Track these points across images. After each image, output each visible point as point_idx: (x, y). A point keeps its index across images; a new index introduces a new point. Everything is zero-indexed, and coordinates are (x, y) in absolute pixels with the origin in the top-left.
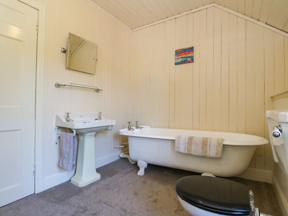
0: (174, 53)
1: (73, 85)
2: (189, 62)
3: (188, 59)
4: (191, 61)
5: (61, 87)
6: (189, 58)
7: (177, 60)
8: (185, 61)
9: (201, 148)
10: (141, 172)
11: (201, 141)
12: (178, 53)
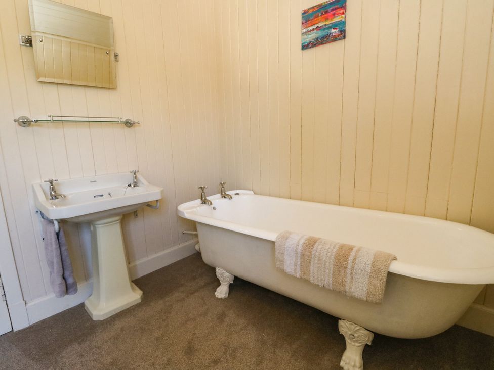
0: (299, 19)
1: (55, 119)
2: (335, 39)
3: (332, 31)
4: (339, 35)
5: (33, 125)
6: (334, 29)
7: (305, 37)
8: (324, 37)
9: (331, 272)
10: (222, 291)
11: (334, 254)
12: (309, 17)
